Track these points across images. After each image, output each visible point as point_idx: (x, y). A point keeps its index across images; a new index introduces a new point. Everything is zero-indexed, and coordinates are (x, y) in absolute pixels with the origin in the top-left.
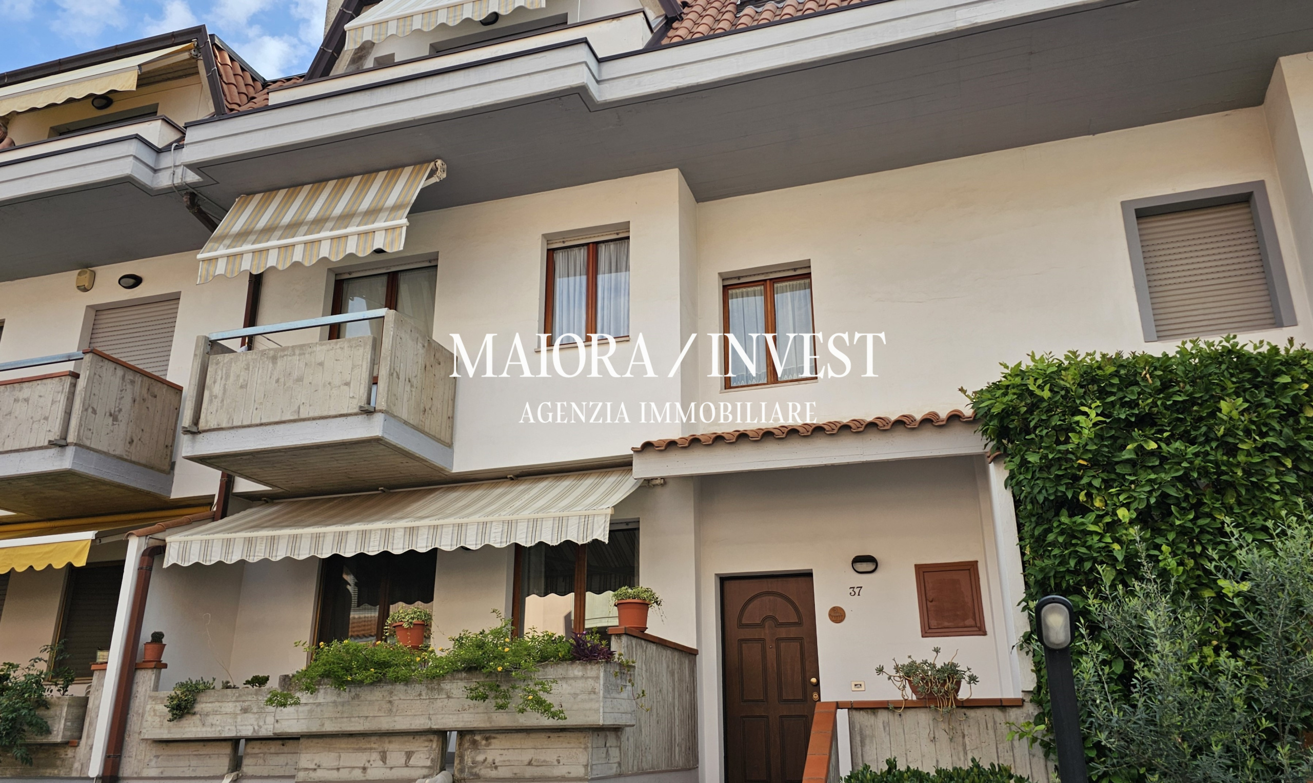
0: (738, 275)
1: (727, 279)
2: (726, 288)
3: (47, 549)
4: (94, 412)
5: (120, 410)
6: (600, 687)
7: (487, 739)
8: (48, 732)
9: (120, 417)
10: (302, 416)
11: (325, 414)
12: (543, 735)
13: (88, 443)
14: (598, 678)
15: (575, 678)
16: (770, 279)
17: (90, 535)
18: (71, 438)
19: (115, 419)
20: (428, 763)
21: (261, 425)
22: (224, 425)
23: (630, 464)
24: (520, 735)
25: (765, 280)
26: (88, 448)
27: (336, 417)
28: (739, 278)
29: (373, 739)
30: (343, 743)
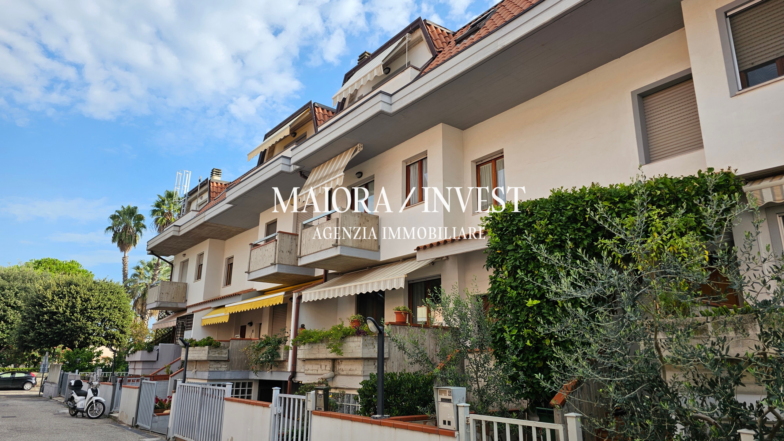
0: (481, 159)
1: (478, 162)
2: (478, 167)
3: (275, 298)
4: (283, 252)
5: (292, 250)
6: (361, 344)
7: (341, 361)
8: (280, 357)
9: (292, 252)
10: (322, 249)
11: (327, 248)
12: (353, 360)
13: (282, 263)
14: (360, 341)
15: (356, 341)
16: (494, 159)
17: (283, 293)
18: (276, 262)
19: (290, 253)
20: (329, 369)
21: (314, 253)
22: (306, 254)
23: (416, 257)
24: (348, 361)
25: (492, 160)
26: (282, 264)
27: (329, 248)
28: (482, 161)
29: (319, 361)
30: (313, 362)
